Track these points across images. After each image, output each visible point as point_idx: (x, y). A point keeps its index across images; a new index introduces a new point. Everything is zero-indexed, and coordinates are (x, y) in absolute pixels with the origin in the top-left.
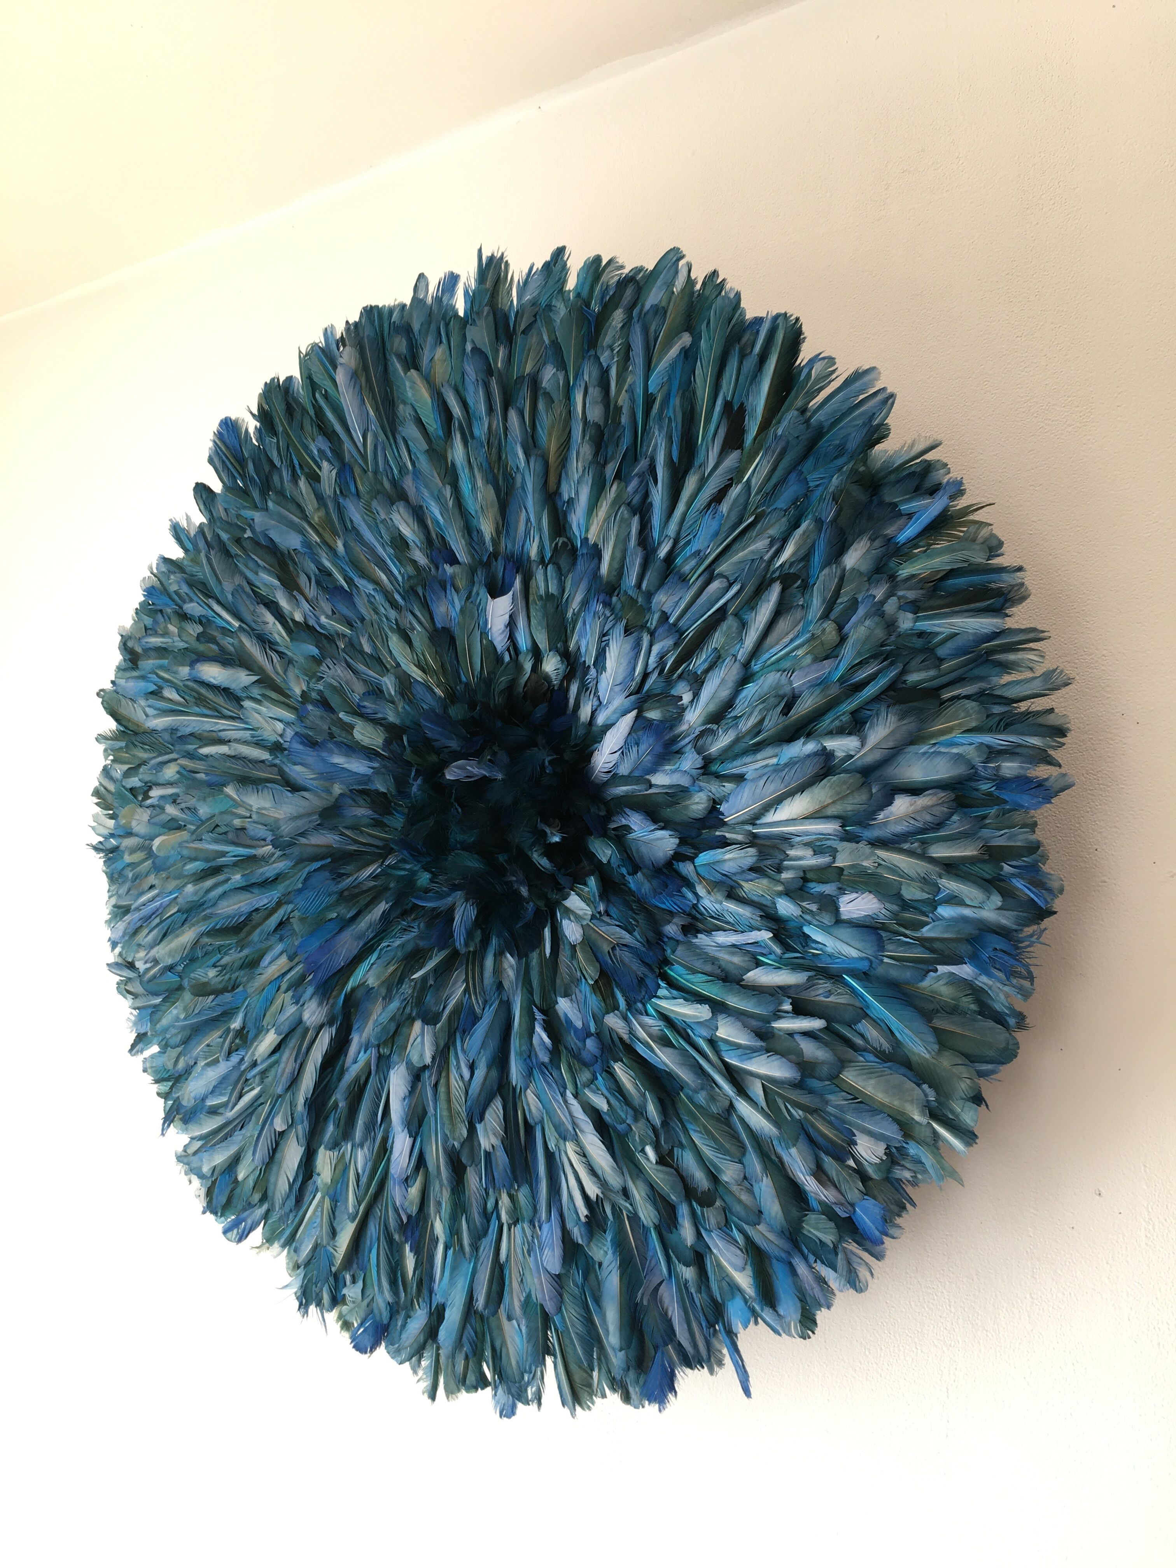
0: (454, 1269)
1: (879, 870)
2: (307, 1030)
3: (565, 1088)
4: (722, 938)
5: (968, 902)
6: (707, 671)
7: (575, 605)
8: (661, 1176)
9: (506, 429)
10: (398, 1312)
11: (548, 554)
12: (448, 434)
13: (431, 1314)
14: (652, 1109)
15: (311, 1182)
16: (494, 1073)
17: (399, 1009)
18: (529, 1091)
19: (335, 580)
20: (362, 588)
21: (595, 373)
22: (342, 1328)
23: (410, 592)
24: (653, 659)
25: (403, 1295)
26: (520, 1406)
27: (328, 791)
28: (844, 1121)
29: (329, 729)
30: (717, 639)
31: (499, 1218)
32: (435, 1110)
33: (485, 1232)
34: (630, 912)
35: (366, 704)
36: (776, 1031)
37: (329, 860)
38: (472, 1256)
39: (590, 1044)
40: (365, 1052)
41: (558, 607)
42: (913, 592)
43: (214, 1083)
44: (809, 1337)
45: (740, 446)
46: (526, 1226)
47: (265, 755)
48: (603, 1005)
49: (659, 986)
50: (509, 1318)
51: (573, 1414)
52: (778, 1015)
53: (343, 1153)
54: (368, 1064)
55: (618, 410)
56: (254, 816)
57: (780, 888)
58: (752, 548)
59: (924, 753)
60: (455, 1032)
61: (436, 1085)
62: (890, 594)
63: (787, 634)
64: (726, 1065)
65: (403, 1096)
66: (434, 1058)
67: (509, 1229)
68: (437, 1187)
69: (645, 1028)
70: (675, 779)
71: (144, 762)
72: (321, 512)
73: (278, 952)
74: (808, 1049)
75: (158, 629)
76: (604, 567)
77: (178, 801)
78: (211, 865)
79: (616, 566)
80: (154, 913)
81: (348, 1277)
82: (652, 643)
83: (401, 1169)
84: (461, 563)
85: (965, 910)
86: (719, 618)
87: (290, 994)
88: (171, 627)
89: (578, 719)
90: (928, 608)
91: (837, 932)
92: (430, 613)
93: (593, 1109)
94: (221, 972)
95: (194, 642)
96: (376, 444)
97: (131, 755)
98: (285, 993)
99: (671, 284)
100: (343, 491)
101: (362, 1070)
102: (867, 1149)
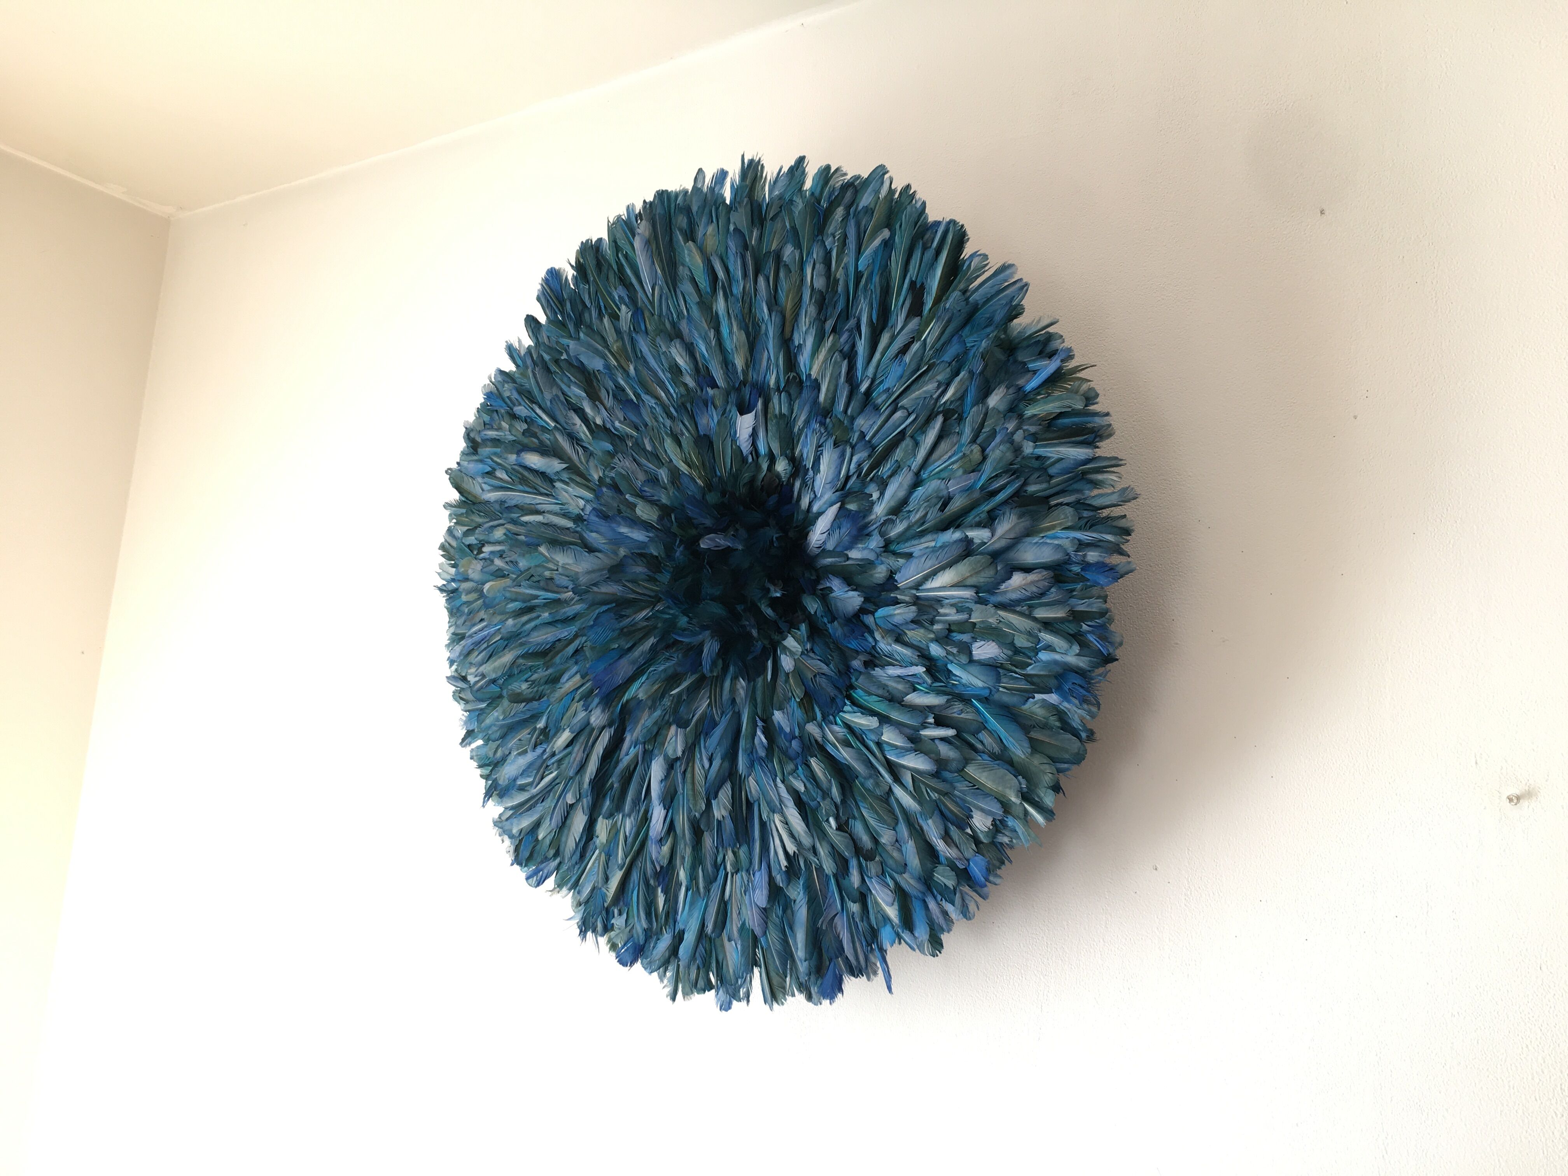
0: (692, 904)
1: (1000, 625)
2: (593, 729)
3: (776, 776)
4: (892, 671)
5: (1058, 650)
6: (890, 477)
7: (800, 423)
8: (839, 838)
9: (756, 290)
10: (651, 937)
11: (782, 385)
12: (714, 291)
13: (674, 937)
14: (835, 792)
15: (591, 842)
16: (726, 765)
17: (660, 717)
18: (750, 778)
19: (627, 395)
20: (646, 402)
21: (821, 253)
22: (610, 949)
23: (681, 407)
24: (853, 466)
25: (655, 924)
26: (735, 1002)
27: (616, 553)
28: (964, 801)
29: (618, 506)
30: (898, 454)
31: (725, 868)
32: (683, 790)
33: (716, 879)
34: (829, 650)
35: (646, 489)
36: (923, 737)
37: (614, 605)
38: (705, 895)
39: (795, 744)
40: (635, 747)
41: (788, 423)
42: (1034, 427)
43: (523, 768)
44: (937, 956)
45: (920, 313)
46: (744, 874)
47: (570, 524)
48: (805, 716)
49: (845, 704)
50: (730, 940)
51: (771, 1008)
52: (924, 726)
53: (616, 822)
54: (637, 756)
55: (837, 281)
56: (560, 570)
57: (932, 636)
59: (1036, 543)
60: (700, 735)
61: (685, 772)
62: (1018, 428)
63: (947, 452)
64: (887, 760)
65: (660, 779)
66: (684, 752)
67: (732, 876)
68: (682, 846)
69: (833, 734)
70: (865, 554)
71: (479, 525)
72: (619, 343)
73: (574, 672)
74: (944, 750)
75: (494, 425)
76: (822, 396)
77: (504, 555)
78: (527, 605)
79: (831, 396)
80: (483, 640)
81: (616, 911)
82: (853, 454)
83: (657, 832)
84: (719, 387)
85: (1057, 656)
86: (901, 438)
87: (581, 703)
88: (503, 424)
89: (800, 507)
90: (1042, 440)
91: (970, 669)
92: (695, 423)
93: (793, 790)
94: (531, 685)
95: (520, 436)
96: (661, 296)
97: (470, 519)
98: (578, 702)
99: (877, 191)
100: (634, 328)
101: (631, 761)
102: (979, 821)
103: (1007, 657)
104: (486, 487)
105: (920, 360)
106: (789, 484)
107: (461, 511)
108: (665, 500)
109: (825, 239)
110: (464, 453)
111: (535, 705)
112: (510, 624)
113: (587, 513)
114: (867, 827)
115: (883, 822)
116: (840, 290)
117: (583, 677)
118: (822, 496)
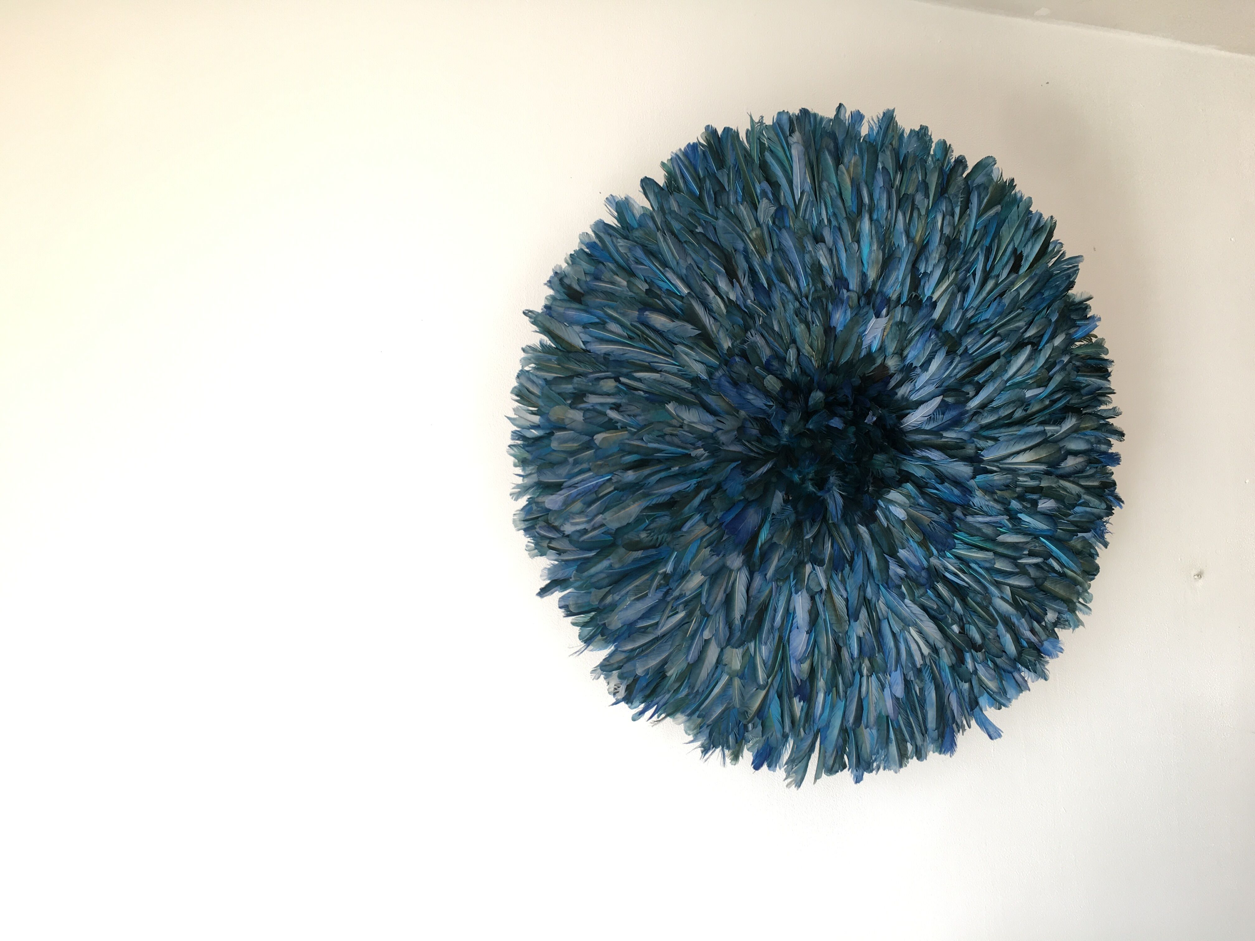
0: (831, 706)
1: (1058, 489)
2: (731, 571)
3: (905, 598)
4: (980, 519)
5: (1091, 505)
6: (986, 381)
8: (960, 639)
11: (904, 300)
12: (860, 213)
13: (814, 735)
14: (958, 606)
17: (793, 557)
18: (880, 602)
19: (759, 278)
21: (949, 208)
23: (817, 300)
24: (956, 370)
26: (867, 775)
27: (736, 416)
29: (748, 375)
30: (994, 367)
31: (861, 674)
32: (825, 616)
33: (851, 683)
35: (775, 364)
36: (1021, 564)
37: (740, 462)
38: (843, 697)
39: (924, 574)
40: (768, 584)
41: (906, 330)
42: (1077, 362)
43: (643, 612)
45: (1017, 273)
46: (881, 675)
47: (688, 385)
48: (927, 552)
49: (955, 543)
50: (866, 728)
52: (1021, 556)
53: (750, 649)
54: (771, 592)
55: (959, 232)
56: (686, 428)
58: (1016, 325)
59: (1079, 438)
60: (831, 570)
61: (825, 601)
62: (1069, 361)
64: (995, 581)
65: (808, 609)
67: (870, 679)
69: (951, 565)
70: (960, 435)
71: (579, 375)
72: (758, 231)
73: (696, 521)
74: (1033, 572)
75: (603, 277)
76: (936, 315)
77: (621, 409)
78: (646, 458)
79: (944, 316)
80: (590, 490)
81: (750, 726)
82: (959, 362)
83: (800, 653)
84: (853, 291)
85: (1088, 509)
86: (997, 356)
87: (709, 549)
88: (618, 279)
89: (896, 394)
90: (1082, 371)
91: (1035, 517)
92: (828, 316)
93: (924, 608)
94: (650, 534)
95: (643, 295)
96: (808, 202)
97: (563, 367)
98: (705, 548)
99: (989, 175)
100: (777, 223)
101: (767, 597)
102: (1051, 616)
103: (1058, 510)
104: (586, 338)
105: (1015, 304)
106: (892, 376)
107: (550, 356)
108: (788, 375)
109: (951, 198)
110: (553, 298)
111: (653, 552)
112: (630, 476)
113: (715, 378)
114: (978, 629)
115: (988, 624)
116: (962, 239)
117: (710, 526)
118: (921, 388)
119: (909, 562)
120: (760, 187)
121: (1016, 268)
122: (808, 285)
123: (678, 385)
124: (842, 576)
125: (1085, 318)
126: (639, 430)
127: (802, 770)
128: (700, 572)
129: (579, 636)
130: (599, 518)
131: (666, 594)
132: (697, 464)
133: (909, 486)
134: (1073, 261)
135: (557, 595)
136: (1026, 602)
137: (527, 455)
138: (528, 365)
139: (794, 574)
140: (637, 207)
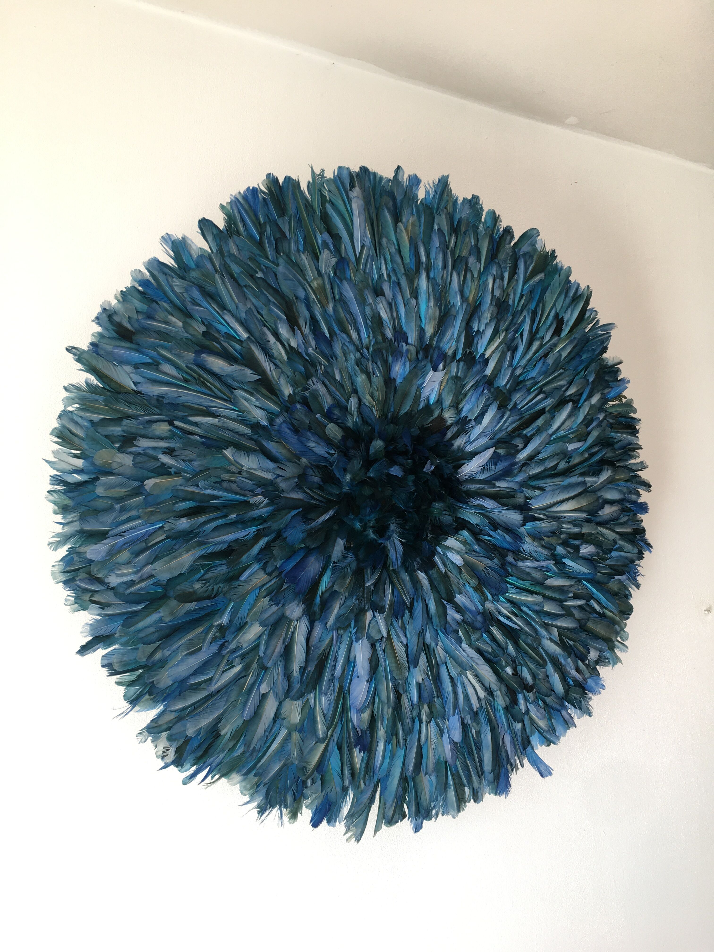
1: (598, 536)
3: (462, 643)
4: (530, 564)
5: (625, 550)
6: (533, 435)
7: (469, 386)
8: (513, 680)
9: (451, 280)
11: (459, 356)
12: (417, 271)
14: (511, 648)
16: (421, 639)
17: (354, 605)
18: (438, 646)
21: (499, 273)
23: (379, 352)
28: (586, 644)
29: (310, 423)
30: (540, 422)
31: (420, 720)
32: (385, 664)
33: (411, 730)
36: (566, 606)
37: (301, 509)
38: (403, 745)
39: (479, 618)
40: (329, 633)
41: (459, 384)
42: (611, 420)
45: (559, 336)
46: (439, 720)
47: (247, 431)
50: (426, 774)
52: (565, 599)
53: (309, 701)
54: (332, 640)
55: (508, 295)
56: (245, 474)
57: (559, 541)
58: (559, 383)
59: (613, 488)
61: (385, 649)
62: (604, 419)
64: (544, 623)
65: (368, 657)
67: (429, 725)
69: (504, 608)
70: (511, 485)
71: (129, 417)
72: (320, 281)
73: (255, 569)
74: (577, 614)
75: (156, 316)
76: (489, 371)
77: (175, 454)
78: (202, 505)
79: (495, 373)
80: (138, 540)
81: (309, 781)
82: (510, 416)
83: (360, 703)
84: (412, 345)
85: (623, 554)
86: (542, 412)
87: (268, 598)
88: (174, 319)
89: (453, 445)
90: (615, 428)
91: (577, 561)
92: (388, 368)
93: (480, 652)
94: (205, 584)
95: (200, 337)
96: (368, 256)
97: (111, 408)
98: (264, 598)
99: (534, 245)
100: (338, 274)
101: (327, 645)
102: (593, 655)
103: (597, 554)
104: (137, 378)
105: (558, 364)
106: (448, 428)
107: (96, 397)
108: (350, 424)
109: (501, 263)
110: (101, 336)
111: (208, 603)
112: (184, 523)
113: (276, 424)
114: (530, 670)
115: (539, 664)
116: (511, 302)
117: (269, 574)
118: (475, 440)
119: (466, 607)
120: (320, 238)
121: (558, 332)
122: (369, 337)
123: (236, 431)
124: (403, 622)
125: (617, 380)
126: (194, 476)
127: (363, 822)
128: (258, 622)
129: (124, 696)
130: (148, 568)
131: (222, 646)
132: (256, 511)
133: (465, 533)
134: (605, 328)
135: (100, 652)
136: (571, 643)
137: (68, 502)
138: (71, 405)
139: (355, 622)
140: (194, 247)
